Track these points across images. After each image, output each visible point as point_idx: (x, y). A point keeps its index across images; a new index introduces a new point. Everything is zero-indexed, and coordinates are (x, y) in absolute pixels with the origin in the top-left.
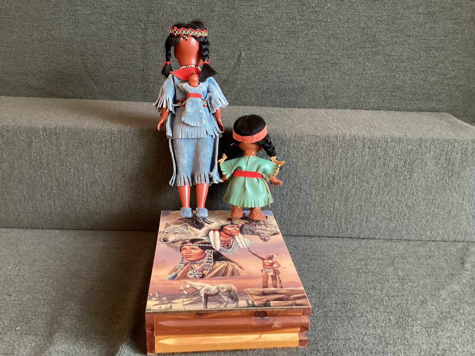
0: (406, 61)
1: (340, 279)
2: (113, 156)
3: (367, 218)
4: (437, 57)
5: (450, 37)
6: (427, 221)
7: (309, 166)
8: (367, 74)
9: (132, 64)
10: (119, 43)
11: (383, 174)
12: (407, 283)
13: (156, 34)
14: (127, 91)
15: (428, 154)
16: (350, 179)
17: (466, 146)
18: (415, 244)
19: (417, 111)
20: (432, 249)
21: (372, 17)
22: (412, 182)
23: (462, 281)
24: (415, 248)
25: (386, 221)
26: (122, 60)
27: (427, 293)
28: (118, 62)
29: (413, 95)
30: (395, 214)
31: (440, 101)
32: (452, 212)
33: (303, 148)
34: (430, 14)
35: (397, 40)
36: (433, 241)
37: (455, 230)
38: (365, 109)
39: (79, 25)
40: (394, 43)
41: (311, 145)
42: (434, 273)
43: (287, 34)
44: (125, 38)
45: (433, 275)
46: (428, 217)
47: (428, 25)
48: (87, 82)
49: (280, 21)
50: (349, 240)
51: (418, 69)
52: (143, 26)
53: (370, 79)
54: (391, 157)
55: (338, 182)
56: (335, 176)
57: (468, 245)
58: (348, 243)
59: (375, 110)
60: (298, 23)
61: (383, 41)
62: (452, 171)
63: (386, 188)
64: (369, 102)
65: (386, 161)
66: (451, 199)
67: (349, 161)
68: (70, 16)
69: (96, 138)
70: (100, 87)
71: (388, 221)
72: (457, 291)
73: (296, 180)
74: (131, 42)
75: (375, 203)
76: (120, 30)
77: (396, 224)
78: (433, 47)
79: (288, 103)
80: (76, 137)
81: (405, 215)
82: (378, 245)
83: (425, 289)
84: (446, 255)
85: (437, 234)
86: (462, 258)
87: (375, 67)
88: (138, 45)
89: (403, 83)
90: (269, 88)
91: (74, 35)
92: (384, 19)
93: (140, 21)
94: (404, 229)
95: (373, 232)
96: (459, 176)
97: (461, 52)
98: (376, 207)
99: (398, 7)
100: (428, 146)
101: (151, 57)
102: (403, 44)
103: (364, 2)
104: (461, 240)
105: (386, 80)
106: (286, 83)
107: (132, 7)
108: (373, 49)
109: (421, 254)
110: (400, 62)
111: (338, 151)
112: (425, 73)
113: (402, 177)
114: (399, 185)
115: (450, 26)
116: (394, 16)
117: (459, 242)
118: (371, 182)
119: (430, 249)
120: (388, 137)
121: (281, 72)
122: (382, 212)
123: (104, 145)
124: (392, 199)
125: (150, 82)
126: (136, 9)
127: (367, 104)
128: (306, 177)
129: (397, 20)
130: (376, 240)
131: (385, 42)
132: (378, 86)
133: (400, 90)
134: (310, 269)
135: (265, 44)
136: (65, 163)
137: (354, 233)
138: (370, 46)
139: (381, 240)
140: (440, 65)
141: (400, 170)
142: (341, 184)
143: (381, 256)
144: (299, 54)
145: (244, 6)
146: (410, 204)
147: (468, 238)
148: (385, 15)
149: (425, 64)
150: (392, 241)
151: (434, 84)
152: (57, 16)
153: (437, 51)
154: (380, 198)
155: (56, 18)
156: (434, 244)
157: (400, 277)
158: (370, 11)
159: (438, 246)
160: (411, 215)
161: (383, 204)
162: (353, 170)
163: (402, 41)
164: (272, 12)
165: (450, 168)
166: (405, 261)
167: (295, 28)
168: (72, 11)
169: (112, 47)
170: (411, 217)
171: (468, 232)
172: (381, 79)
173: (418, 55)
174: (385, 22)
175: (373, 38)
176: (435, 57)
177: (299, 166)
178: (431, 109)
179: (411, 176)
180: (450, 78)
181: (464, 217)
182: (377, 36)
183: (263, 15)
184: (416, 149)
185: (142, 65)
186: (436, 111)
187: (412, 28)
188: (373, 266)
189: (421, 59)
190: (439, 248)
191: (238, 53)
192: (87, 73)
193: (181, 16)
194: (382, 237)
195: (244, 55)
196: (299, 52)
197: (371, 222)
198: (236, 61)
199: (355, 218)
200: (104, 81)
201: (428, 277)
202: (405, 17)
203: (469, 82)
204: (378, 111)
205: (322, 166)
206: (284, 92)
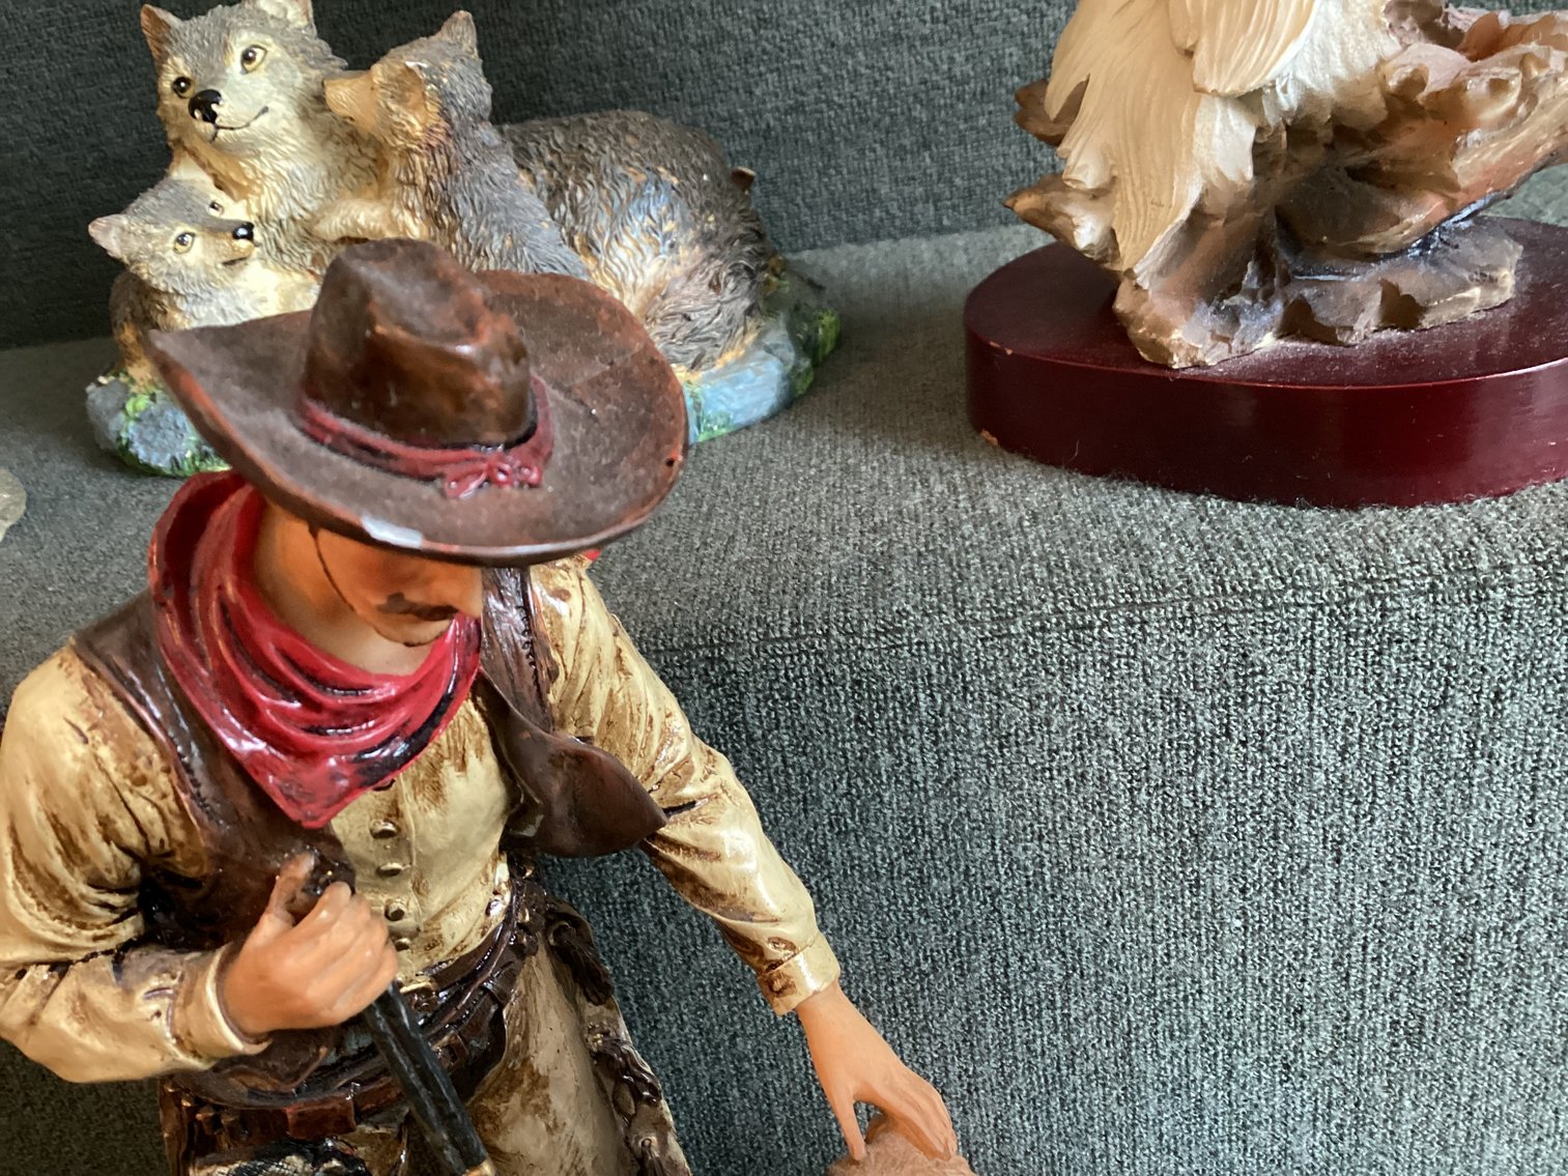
7: (1195, 886)
33: (1098, 732)
41: (1189, 693)
55: (1506, 984)
56: (1468, 938)
73: (1076, 1012)
79: (970, 192)
90: (798, 108)
106: (924, 39)
177: (1089, 893)
205: (1331, 873)
206: (919, 113)
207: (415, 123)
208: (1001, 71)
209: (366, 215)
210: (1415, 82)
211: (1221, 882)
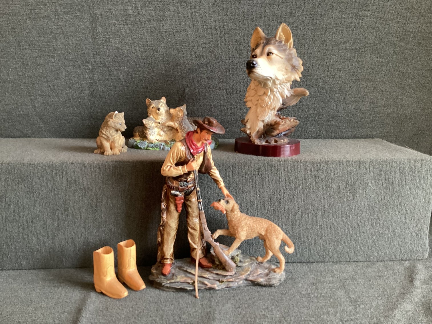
0: (338, 92)
1: (292, 306)
2: (54, 190)
3: (315, 241)
4: (367, 88)
5: (376, 69)
6: (373, 241)
7: (255, 191)
8: (303, 105)
9: (80, 102)
10: (67, 83)
11: (326, 196)
12: (359, 306)
13: (103, 73)
14: (75, 128)
15: (368, 174)
16: (295, 202)
17: (403, 165)
18: (364, 265)
19: (353, 138)
20: (381, 269)
21: (304, 53)
22: (355, 202)
23: (414, 300)
24: (364, 269)
25: (334, 243)
26: (69, 99)
27: (381, 315)
28: (66, 101)
29: (347, 123)
30: (342, 235)
31: (373, 128)
32: (396, 230)
33: (247, 173)
34: (356, 49)
35: (329, 74)
36: (381, 261)
37: (401, 249)
38: (304, 138)
39: (27, 67)
40: (326, 76)
41: (255, 170)
42: (385, 293)
43: (227, 71)
44: (73, 78)
45: (384, 296)
46: (374, 237)
47: (356, 60)
48: (35, 121)
49: (220, 60)
50: (299, 264)
51: (350, 99)
52: (90, 67)
53: (306, 110)
54: (332, 179)
56: (280, 199)
57: (414, 262)
58: (298, 268)
59: (313, 138)
60: (237, 61)
61: (316, 75)
62: (393, 191)
63: (331, 210)
64: (307, 131)
65: (328, 183)
66: (394, 218)
67: (292, 184)
68: (18, 58)
69: (37, 172)
70: (48, 126)
71: (336, 244)
72: (410, 311)
73: (243, 205)
74: (78, 82)
75: (322, 225)
76: (68, 71)
77: (343, 246)
78: (361, 79)
80: (15, 172)
81: (352, 237)
82: (328, 268)
83: (379, 311)
84: (395, 275)
85: (384, 254)
86: (410, 276)
87: (310, 99)
88: (85, 84)
89: (337, 113)
91: (22, 76)
92: (315, 55)
93: (87, 62)
94: (351, 251)
95: (322, 255)
96: (399, 195)
97: (387, 82)
98: (323, 229)
99: (328, 44)
100: (367, 166)
101: (99, 95)
102: (334, 77)
103: (295, 40)
104: (408, 258)
105: (321, 111)
106: (229, 115)
107: (79, 49)
108: (307, 83)
109: (370, 274)
110: (333, 93)
111: (282, 175)
112: (357, 103)
113: (345, 198)
114: (343, 207)
115: (375, 59)
116: (324, 52)
117: (406, 260)
118: (316, 205)
119: (379, 269)
120: (328, 159)
121: (223, 106)
122: (329, 234)
123: (45, 179)
124: (337, 221)
125: (98, 119)
126: (83, 51)
127: (306, 133)
128: (252, 202)
129: (327, 55)
130: (325, 263)
131: (318, 76)
132: (314, 116)
133: (335, 119)
134: (261, 297)
135: (207, 80)
136: (4, 199)
137: (303, 257)
138: (304, 80)
139: (330, 263)
140: (369, 95)
141: (343, 191)
142: (287, 207)
143: (331, 279)
144: (240, 89)
145: (186, 46)
146: (355, 225)
147: (414, 256)
148: (316, 52)
149: (356, 94)
150: (341, 263)
151: (366, 112)
152: (6, 60)
153: (366, 82)
154: (326, 220)
155: (4, 61)
156: (381, 264)
157: (352, 299)
158: (302, 48)
159: (385, 265)
160: (357, 236)
161: (329, 226)
162: (298, 193)
163: (334, 75)
164: (212, 52)
165: (391, 188)
166: (356, 283)
167: (234, 66)
168: (20, 54)
169: (60, 87)
170: (357, 238)
171: (414, 250)
172: (316, 109)
173: (349, 86)
174: (317, 58)
175: (306, 73)
176: (365, 88)
177: (245, 191)
178: (365, 136)
179: (354, 196)
180: (380, 106)
181: (409, 236)
182: (310, 70)
183: (204, 54)
184: (356, 170)
185: (89, 103)
186: (370, 138)
187: (341, 62)
188: (324, 290)
189: (352, 90)
190: (387, 268)
191: (183, 89)
192: (35, 113)
193: (127, 56)
194: (331, 260)
195: (187, 91)
196: (239, 87)
197: (319, 245)
198: (180, 97)
199: (304, 242)
200: (51, 120)
201: (380, 298)
202: (334, 53)
203: (398, 109)
204: (316, 140)
205: (267, 191)
206: (227, 124)
207: (180, 114)
208: (238, 120)
209: (171, 124)
210: (277, 121)
211: (257, 191)
